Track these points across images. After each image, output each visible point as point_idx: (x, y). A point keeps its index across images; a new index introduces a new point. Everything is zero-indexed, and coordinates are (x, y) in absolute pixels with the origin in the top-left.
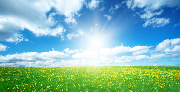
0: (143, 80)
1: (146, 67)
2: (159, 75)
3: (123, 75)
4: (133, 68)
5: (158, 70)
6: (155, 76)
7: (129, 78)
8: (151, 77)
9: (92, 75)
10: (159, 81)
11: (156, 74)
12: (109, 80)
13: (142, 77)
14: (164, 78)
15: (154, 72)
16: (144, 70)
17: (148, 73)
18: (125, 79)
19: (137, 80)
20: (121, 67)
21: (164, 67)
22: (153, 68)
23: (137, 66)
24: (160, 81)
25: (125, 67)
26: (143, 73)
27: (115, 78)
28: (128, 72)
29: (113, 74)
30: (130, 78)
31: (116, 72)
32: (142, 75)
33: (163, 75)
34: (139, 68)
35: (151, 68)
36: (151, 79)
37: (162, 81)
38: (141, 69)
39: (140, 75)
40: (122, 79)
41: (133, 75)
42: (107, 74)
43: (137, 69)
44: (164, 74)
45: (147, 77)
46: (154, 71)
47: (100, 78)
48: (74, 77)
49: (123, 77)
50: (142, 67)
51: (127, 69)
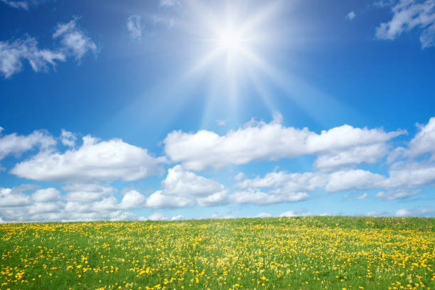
0: (341, 277)
1: (361, 223)
2: (409, 252)
3: (264, 257)
4: (310, 225)
5: (405, 235)
6: (390, 260)
7: (288, 271)
8: (376, 263)
9: (119, 264)
10: (405, 277)
11: (398, 248)
12: (197, 281)
13: (341, 263)
14: (422, 264)
15: (392, 241)
16: (354, 233)
17: (365, 248)
18: (269, 274)
19: (319, 275)
20: (259, 221)
21: (429, 219)
22: (390, 226)
23: (326, 218)
24: (409, 277)
25: (275, 222)
26: (348, 249)
27: (225, 273)
28: (284, 245)
29: (219, 254)
30: (292, 267)
31: (234, 246)
32: (342, 255)
33: (423, 251)
34: (333, 226)
35: (380, 224)
36: (373, 271)
37: (413, 278)
38: (340, 231)
39: (335, 255)
40: (256, 276)
41: (303, 257)
42: (193, 255)
43: (326, 232)
44: (424, 247)
45: (361, 262)
46: (390, 237)
47: (154, 275)
48: (19, 275)
49: (260, 264)
50: (346, 223)
51: (281, 232)
